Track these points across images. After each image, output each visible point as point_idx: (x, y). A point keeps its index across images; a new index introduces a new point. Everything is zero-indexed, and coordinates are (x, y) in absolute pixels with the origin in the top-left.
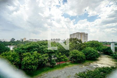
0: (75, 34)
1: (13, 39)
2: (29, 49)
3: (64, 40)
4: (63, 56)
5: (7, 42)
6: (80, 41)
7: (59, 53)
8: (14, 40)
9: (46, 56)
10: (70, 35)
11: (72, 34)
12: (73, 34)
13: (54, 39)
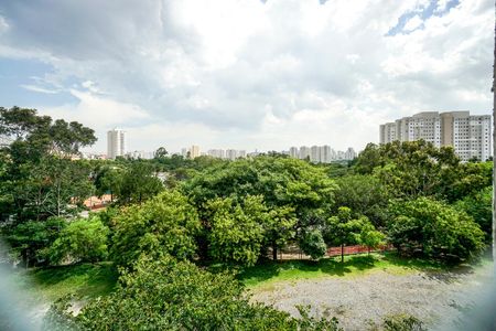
0: (408, 120)
1: (162, 152)
2: (224, 187)
3: (350, 150)
4: (357, 223)
5: (146, 161)
6: (447, 155)
7: (342, 208)
8: (165, 153)
9: (287, 217)
10: (383, 127)
11: (390, 125)
12: (400, 122)
13: (303, 149)
